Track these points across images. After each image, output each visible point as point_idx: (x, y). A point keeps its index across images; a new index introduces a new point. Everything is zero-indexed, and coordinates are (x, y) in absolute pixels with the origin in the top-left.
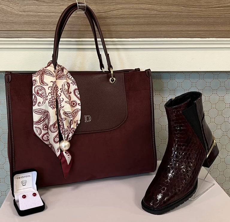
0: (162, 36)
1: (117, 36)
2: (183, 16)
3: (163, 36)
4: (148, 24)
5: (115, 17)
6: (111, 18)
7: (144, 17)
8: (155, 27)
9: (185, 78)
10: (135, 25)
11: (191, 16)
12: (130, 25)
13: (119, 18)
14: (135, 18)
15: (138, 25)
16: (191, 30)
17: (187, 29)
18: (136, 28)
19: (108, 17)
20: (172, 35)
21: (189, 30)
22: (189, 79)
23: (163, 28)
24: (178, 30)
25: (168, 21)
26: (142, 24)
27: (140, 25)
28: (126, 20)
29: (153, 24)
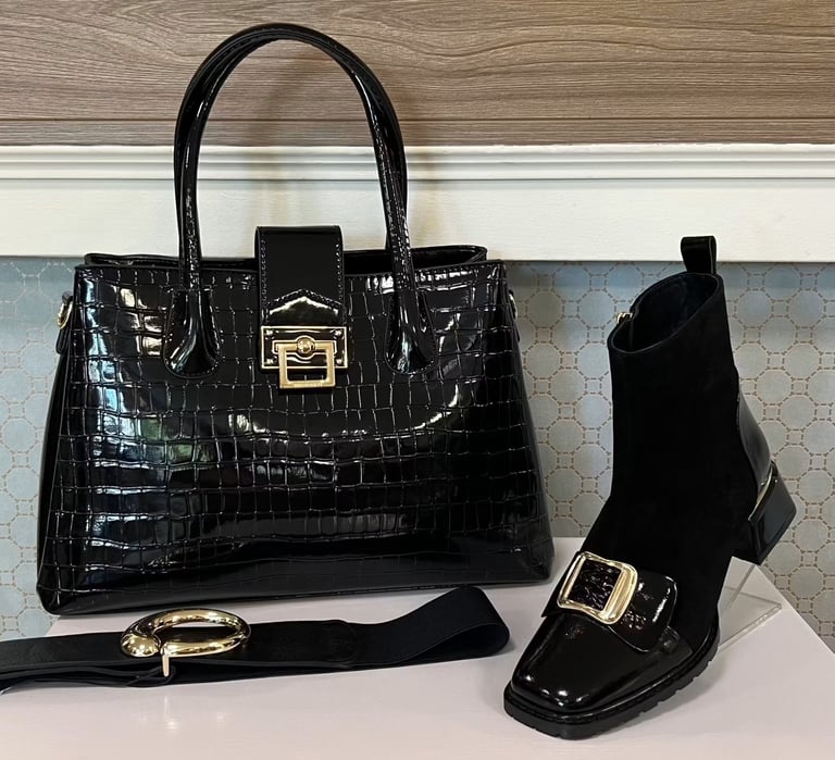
0: (672, 136)
1: (510, 136)
2: (750, 65)
3: (675, 136)
4: (622, 94)
5: (504, 69)
6: (489, 74)
7: (608, 70)
8: (647, 105)
9: (748, 282)
10: (573, 96)
11: (776, 65)
12: (557, 97)
13: (517, 73)
14: (574, 72)
15: (583, 97)
16: (778, 115)
17: (761, 110)
18: (579, 109)
19: (480, 71)
20: (707, 132)
21: (771, 115)
22: (763, 290)
23: (678, 108)
24: (729, 114)
25: (693, 81)
26: (601, 95)
27: (591, 96)
28: (544, 81)
29: (640, 95)
